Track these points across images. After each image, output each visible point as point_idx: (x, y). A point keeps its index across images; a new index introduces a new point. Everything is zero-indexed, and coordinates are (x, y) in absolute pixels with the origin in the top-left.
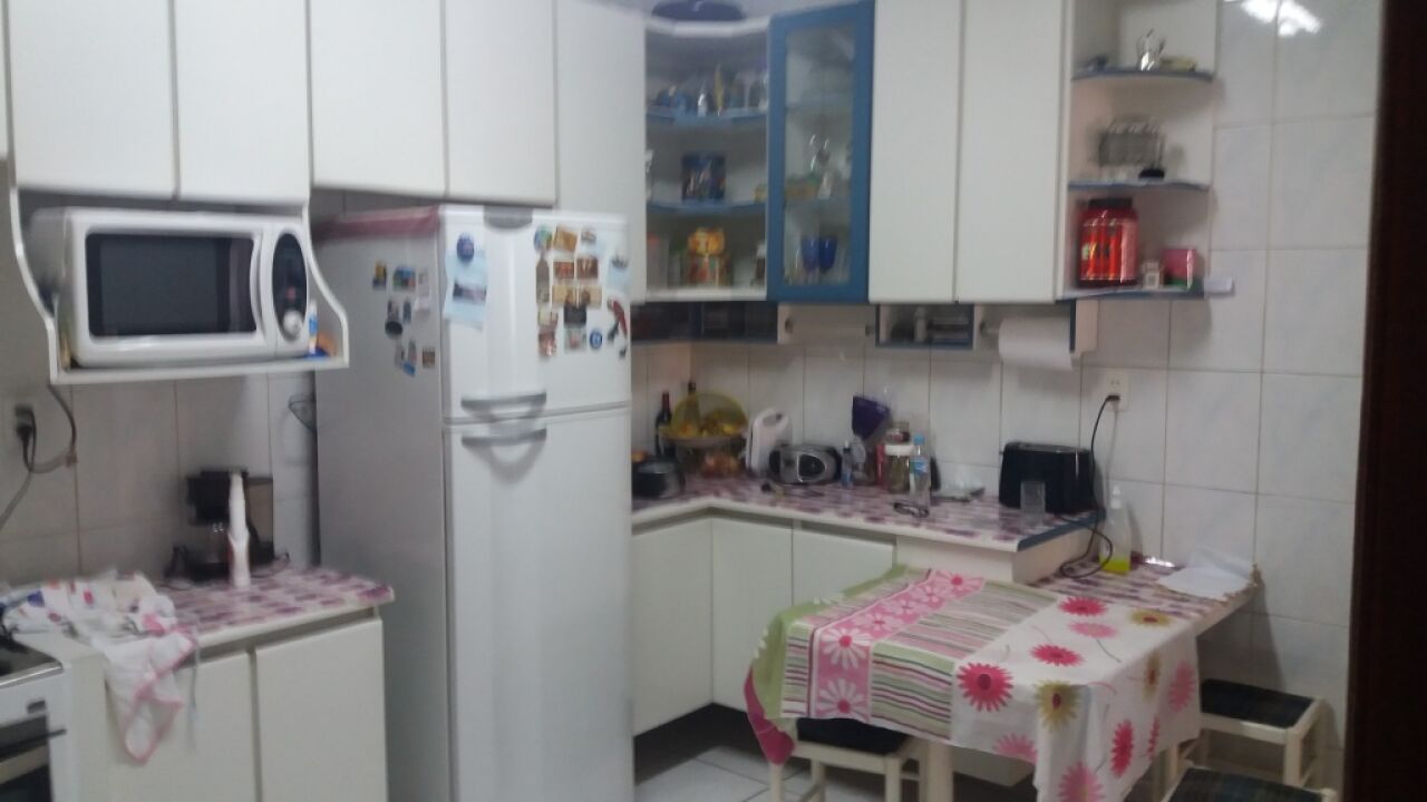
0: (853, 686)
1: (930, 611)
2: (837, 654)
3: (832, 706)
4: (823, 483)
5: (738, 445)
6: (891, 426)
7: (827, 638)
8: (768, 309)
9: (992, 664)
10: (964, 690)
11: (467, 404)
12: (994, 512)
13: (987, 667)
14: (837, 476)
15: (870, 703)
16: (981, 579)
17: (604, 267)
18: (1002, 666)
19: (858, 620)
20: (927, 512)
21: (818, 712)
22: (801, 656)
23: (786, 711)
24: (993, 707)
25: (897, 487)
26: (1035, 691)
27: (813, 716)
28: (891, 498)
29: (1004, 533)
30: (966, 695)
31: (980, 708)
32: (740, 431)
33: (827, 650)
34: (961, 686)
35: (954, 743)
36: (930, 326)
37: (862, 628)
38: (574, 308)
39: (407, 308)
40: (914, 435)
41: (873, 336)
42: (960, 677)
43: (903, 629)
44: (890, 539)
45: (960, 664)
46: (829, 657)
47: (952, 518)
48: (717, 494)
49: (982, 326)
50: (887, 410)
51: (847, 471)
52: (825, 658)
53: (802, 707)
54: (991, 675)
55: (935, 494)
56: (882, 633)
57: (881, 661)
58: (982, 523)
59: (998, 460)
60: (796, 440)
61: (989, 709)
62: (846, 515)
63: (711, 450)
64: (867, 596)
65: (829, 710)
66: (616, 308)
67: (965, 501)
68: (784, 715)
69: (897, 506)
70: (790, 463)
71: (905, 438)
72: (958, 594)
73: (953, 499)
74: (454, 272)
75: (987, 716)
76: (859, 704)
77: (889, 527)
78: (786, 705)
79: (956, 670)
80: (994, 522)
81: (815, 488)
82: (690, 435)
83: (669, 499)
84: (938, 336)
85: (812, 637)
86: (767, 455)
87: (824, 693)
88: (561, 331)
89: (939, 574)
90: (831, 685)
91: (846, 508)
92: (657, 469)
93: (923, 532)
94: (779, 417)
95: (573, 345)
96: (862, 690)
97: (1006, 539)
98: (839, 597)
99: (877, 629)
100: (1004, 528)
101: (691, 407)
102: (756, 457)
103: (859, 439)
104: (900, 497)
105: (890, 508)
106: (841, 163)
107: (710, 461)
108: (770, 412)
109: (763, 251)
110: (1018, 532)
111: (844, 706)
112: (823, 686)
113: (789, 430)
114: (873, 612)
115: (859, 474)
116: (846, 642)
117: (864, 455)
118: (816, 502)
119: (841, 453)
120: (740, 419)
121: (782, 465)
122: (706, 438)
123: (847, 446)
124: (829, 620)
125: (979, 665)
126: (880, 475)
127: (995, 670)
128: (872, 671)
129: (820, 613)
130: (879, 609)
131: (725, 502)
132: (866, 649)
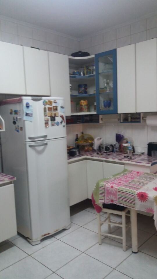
0: (114, 197)
1: (132, 180)
2: (110, 190)
3: (110, 201)
4: (110, 152)
5: (92, 145)
6: (124, 140)
7: (108, 186)
8: (97, 116)
9: (144, 192)
10: (138, 198)
11: (30, 138)
12: (146, 157)
13: (143, 193)
14: (113, 151)
15: (118, 200)
16: (143, 172)
17: (59, 108)
18: (147, 192)
19: (115, 182)
20: (131, 158)
21: (107, 202)
22: (103, 190)
23: (100, 202)
24: (144, 201)
25: (125, 153)
26: (154, 198)
27: (106, 203)
28: (124, 155)
29: (148, 162)
30: (138, 199)
31: (141, 202)
32: (92, 142)
33: (108, 189)
34: (137, 197)
35: (136, 209)
36: (132, 118)
37: (116, 184)
38: (53, 117)
39: (17, 118)
40: (129, 142)
41: (119, 121)
42: (137, 195)
43: (125, 184)
44: (123, 164)
45: (137, 192)
46: (109, 190)
47: (137, 159)
48: (87, 155)
49: (143, 117)
50: (123, 136)
51: (115, 149)
52: (108, 191)
53: (103, 201)
54: (144, 194)
55: (134, 154)
56: (121, 185)
57: (120, 191)
58: (143, 160)
59: (147, 146)
60: (104, 143)
61: (144, 202)
62: (114, 159)
63: (86, 146)
64: (118, 176)
65: (109, 202)
66: (62, 117)
67: (140, 155)
68: (99, 203)
69: (125, 157)
70: (103, 148)
71: (127, 142)
72: (138, 175)
73: (138, 155)
74: (26, 110)
75: (143, 203)
76: (115, 200)
77: (123, 161)
78: (100, 201)
79: (136, 193)
80: (146, 160)
81: (108, 153)
82: (82, 143)
83: (77, 156)
84: (133, 120)
85: (105, 186)
86: (98, 146)
87: (108, 198)
88: (50, 122)
89: (134, 171)
90: (109, 196)
91: (114, 157)
92: (74, 150)
93: (130, 162)
94: (101, 138)
95: (53, 125)
96: (116, 197)
97: (148, 163)
98: (112, 177)
99: (119, 184)
100: (148, 161)
101: (83, 137)
102: (96, 147)
103: (117, 142)
104: (126, 155)
105: (123, 157)
106: (111, 85)
107: (86, 148)
108: (99, 137)
109: (95, 104)
110: (151, 162)
111: (112, 201)
112: (107, 196)
113: (103, 141)
114: (119, 180)
115: (117, 150)
116: (112, 187)
117: (118, 146)
118: (108, 157)
119: (114, 145)
120: (92, 139)
121: (101, 149)
122: (85, 144)
123: (115, 144)
124: (109, 182)
125: (141, 192)
126: (122, 150)
127: (145, 193)
128: (118, 193)
129: (107, 181)
130: (120, 180)
131: (89, 157)
132: (116, 189)
